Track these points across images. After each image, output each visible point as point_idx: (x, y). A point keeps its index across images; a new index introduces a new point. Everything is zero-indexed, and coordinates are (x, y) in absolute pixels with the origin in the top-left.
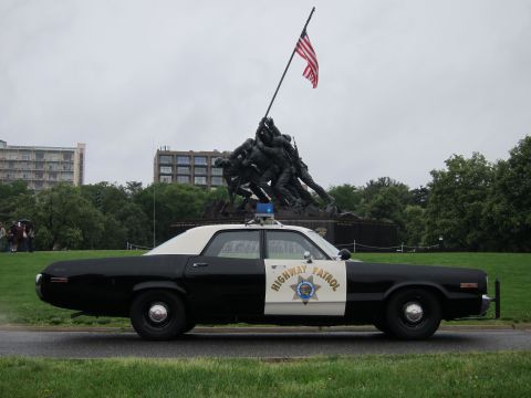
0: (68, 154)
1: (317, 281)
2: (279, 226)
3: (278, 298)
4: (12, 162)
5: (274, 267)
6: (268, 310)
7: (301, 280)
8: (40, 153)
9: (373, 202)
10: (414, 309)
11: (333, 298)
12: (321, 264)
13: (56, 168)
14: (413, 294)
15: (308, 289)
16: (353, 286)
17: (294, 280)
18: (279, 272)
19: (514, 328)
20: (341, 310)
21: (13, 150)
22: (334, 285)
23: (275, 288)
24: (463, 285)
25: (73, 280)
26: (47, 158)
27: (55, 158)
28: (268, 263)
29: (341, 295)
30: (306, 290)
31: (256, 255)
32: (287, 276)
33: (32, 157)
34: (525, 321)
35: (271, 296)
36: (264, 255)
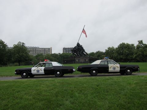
1: (116, 67)
2: (109, 60)
3: (111, 70)
4: (40, 50)
5: (110, 65)
6: (109, 71)
10: (129, 71)
11: (118, 69)
12: (116, 65)
14: (129, 69)
15: (115, 68)
16: (121, 68)
18: (110, 66)
20: (119, 71)
22: (118, 68)
24: (136, 67)
25: (83, 68)
26: (46, 50)
28: (109, 65)
29: (119, 69)
30: (114, 68)
36: (108, 64)
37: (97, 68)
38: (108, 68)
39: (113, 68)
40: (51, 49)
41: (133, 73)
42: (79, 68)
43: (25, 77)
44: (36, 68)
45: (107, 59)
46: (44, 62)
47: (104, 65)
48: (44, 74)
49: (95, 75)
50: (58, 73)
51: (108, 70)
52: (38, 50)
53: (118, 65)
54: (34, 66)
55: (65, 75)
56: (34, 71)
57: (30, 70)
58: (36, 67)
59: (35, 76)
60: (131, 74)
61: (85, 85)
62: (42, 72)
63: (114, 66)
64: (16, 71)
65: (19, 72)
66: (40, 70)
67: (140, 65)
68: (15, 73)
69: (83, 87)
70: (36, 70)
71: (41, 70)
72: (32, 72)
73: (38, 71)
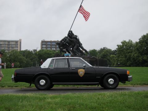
0: (16, 42)
4: (1, 45)
8: (9, 42)
9: (102, 54)
13: (13, 46)
19: (134, 86)
21: (1, 41)
26: (11, 43)
27: (13, 43)
33: (7, 43)
34: (137, 85)
40: (20, 42)
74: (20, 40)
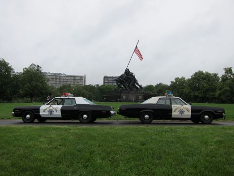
0: (81, 77)
1: (184, 110)
2: (174, 97)
3: (175, 114)
4: (67, 79)
5: (174, 106)
6: (173, 117)
7: (180, 110)
8: (74, 77)
10: (206, 117)
11: (188, 114)
12: (185, 106)
14: (207, 113)
16: (192, 111)
17: (179, 110)
18: (175, 108)
20: (190, 117)
21: (68, 76)
22: (188, 111)
23: (175, 111)
24: (219, 111)
25: (127, 109)
26: (76, 78)
27: (78, 78)
29: (190, 113)
30: (182, 112)
31: (169, 104)
32: (177, 109)
33: (73, 78)
35: (173, 113)
36: (171, 104)
37: (153, 110)
38: (171, 111)
39: (179, 111)
40: (85, 78)
41: (214, 122)
42: (120, 110)
43: (30, 121)
44: (48, 106)
45: (170, 96)
46: (62, 97)
47: (165, 105)
48: (61, 117)
49: (149, 122)
50: (85, 116)
51: (170, 114)
52: (64, 78)
53: (189, 107)
54: (44, 104)
55: (98, 120)
56: (44, 111)
57: (38, 110)
58: (48, 104)
59: (48, 121)
60: (210, 123)
61: (120, 142)
62: (58, 114)
63: (182, 109)
64: (14, 110)
65: (19, 113)
66: (53, 110)
67: (227, 108)
68: (12, 114)
69: (115, 146)
70: (48, 110)
71: (56, 111)
72: (41, 113)
73: (51, 112)
74: (85, 76)
